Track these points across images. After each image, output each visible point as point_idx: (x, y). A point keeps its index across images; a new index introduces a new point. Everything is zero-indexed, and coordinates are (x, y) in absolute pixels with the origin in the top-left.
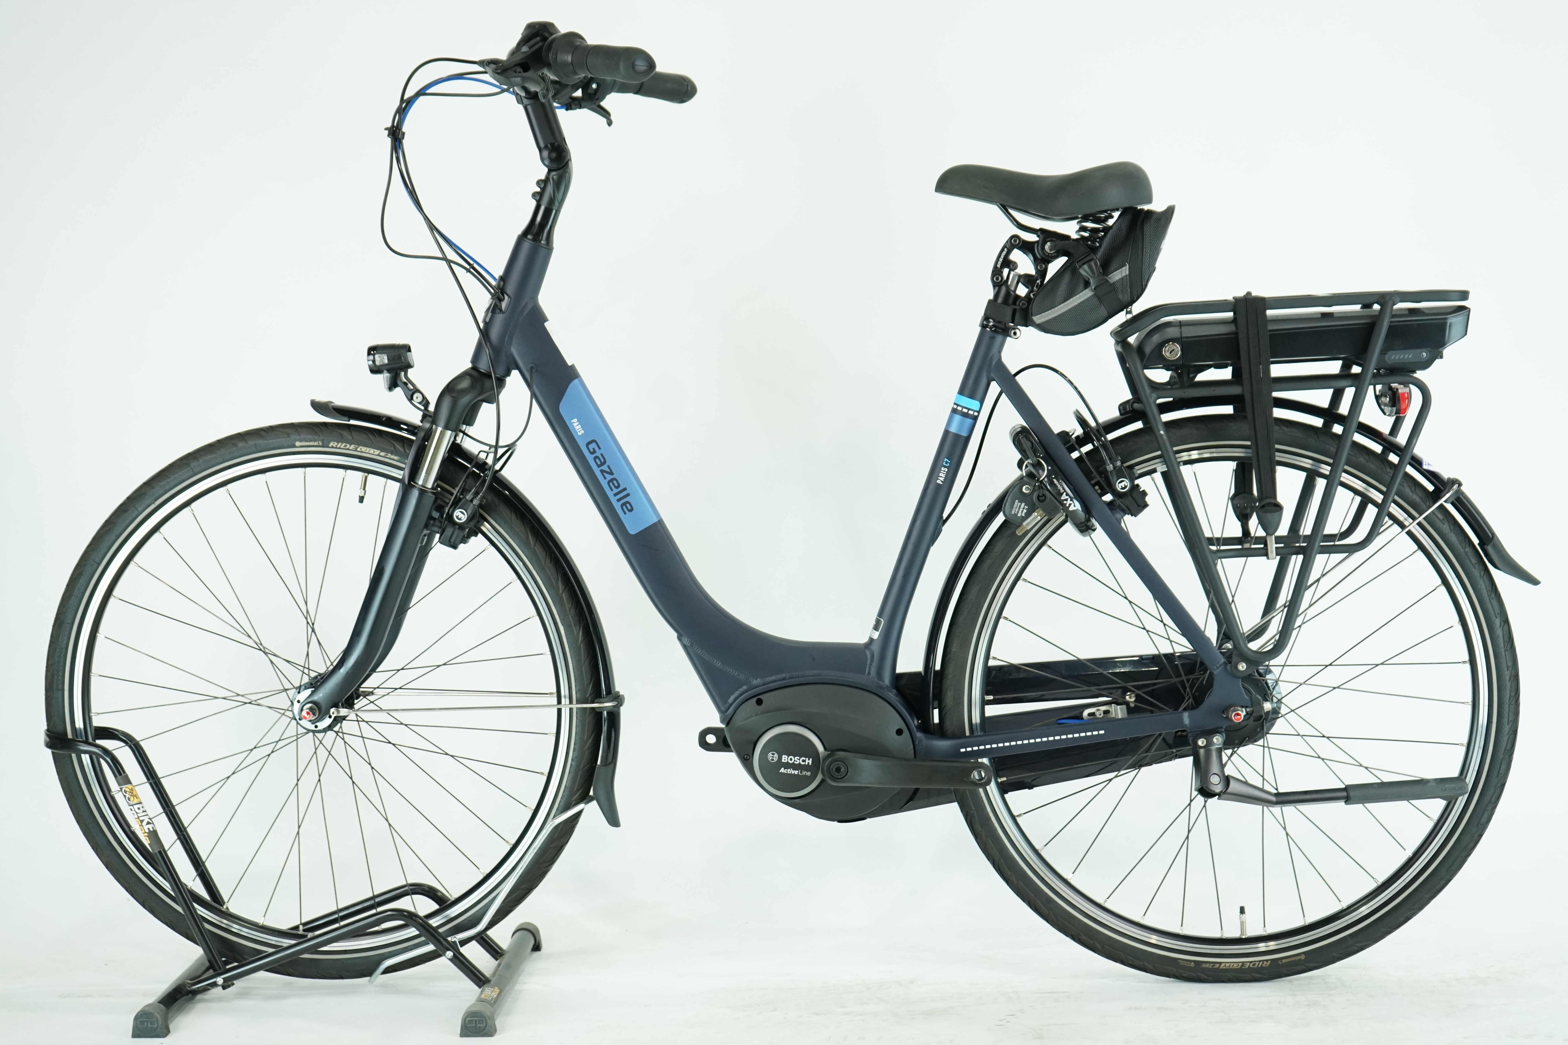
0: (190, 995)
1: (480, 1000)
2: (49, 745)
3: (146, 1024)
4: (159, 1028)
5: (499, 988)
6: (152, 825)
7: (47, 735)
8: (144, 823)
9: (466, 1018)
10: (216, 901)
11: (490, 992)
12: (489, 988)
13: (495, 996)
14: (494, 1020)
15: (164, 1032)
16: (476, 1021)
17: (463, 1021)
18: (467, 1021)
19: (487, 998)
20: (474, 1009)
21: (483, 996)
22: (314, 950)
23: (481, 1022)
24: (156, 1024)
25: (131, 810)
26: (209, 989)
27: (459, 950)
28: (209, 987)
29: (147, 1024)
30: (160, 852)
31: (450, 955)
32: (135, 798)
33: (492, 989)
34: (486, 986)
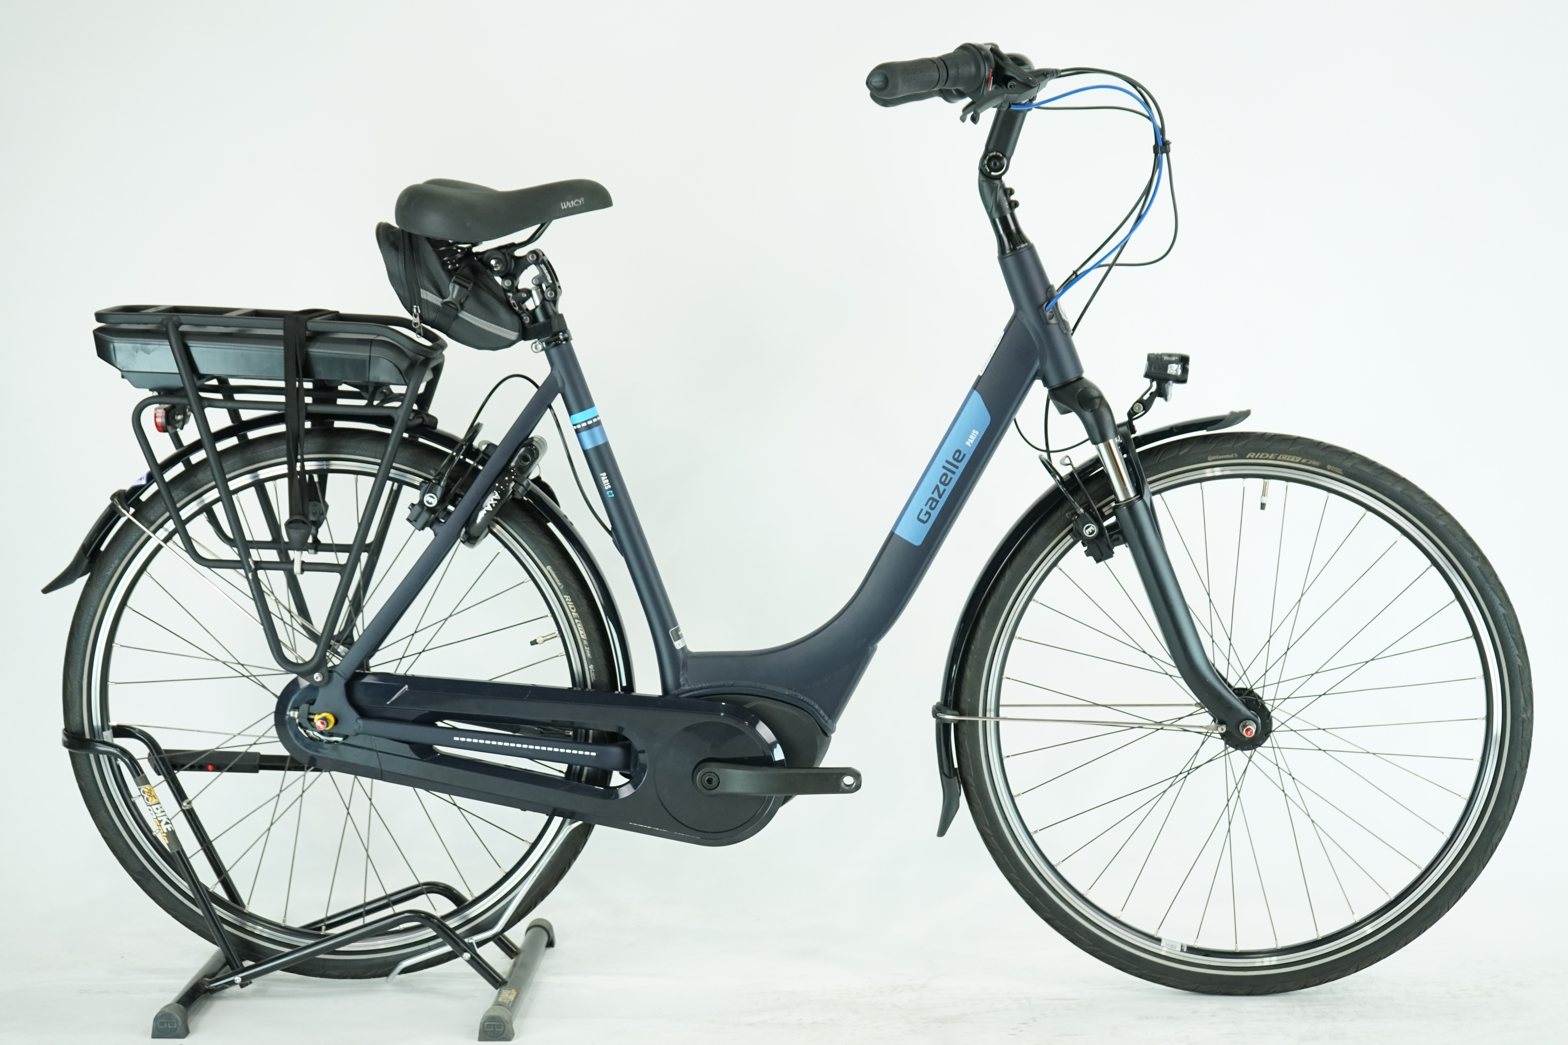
0: (208, 993)
1: (497, 1004)
2: (67, 745)
3: (165, 1025)
4: (178, 1029)
5: (516, 990)
6: (170, 825)
7: (65, 735)
8: (163, 823)
9: (485, 1022)
10: (234, 901)
11: (508, 995)
12: (507, 991)
13: (513, 999)
14: (511, 1023)
15: (184, 1032)
16: (494, 1025)
17: (482, 1026)
18: (485, 1026)
19: (505, 1001)
20: (492, 1014)
21: (500, 1000)
22: (331, 950)
23: (499, 1026)
24: (176, 1024)
25: (150, 810)
26: (227, 988)
27: (476, 951)
28: (227, 986)
29: (167, 1026)
30: (178, 852)
31: (467, 957)
32: (153, 798)
33: (509, 992)
34: (503, 987)
